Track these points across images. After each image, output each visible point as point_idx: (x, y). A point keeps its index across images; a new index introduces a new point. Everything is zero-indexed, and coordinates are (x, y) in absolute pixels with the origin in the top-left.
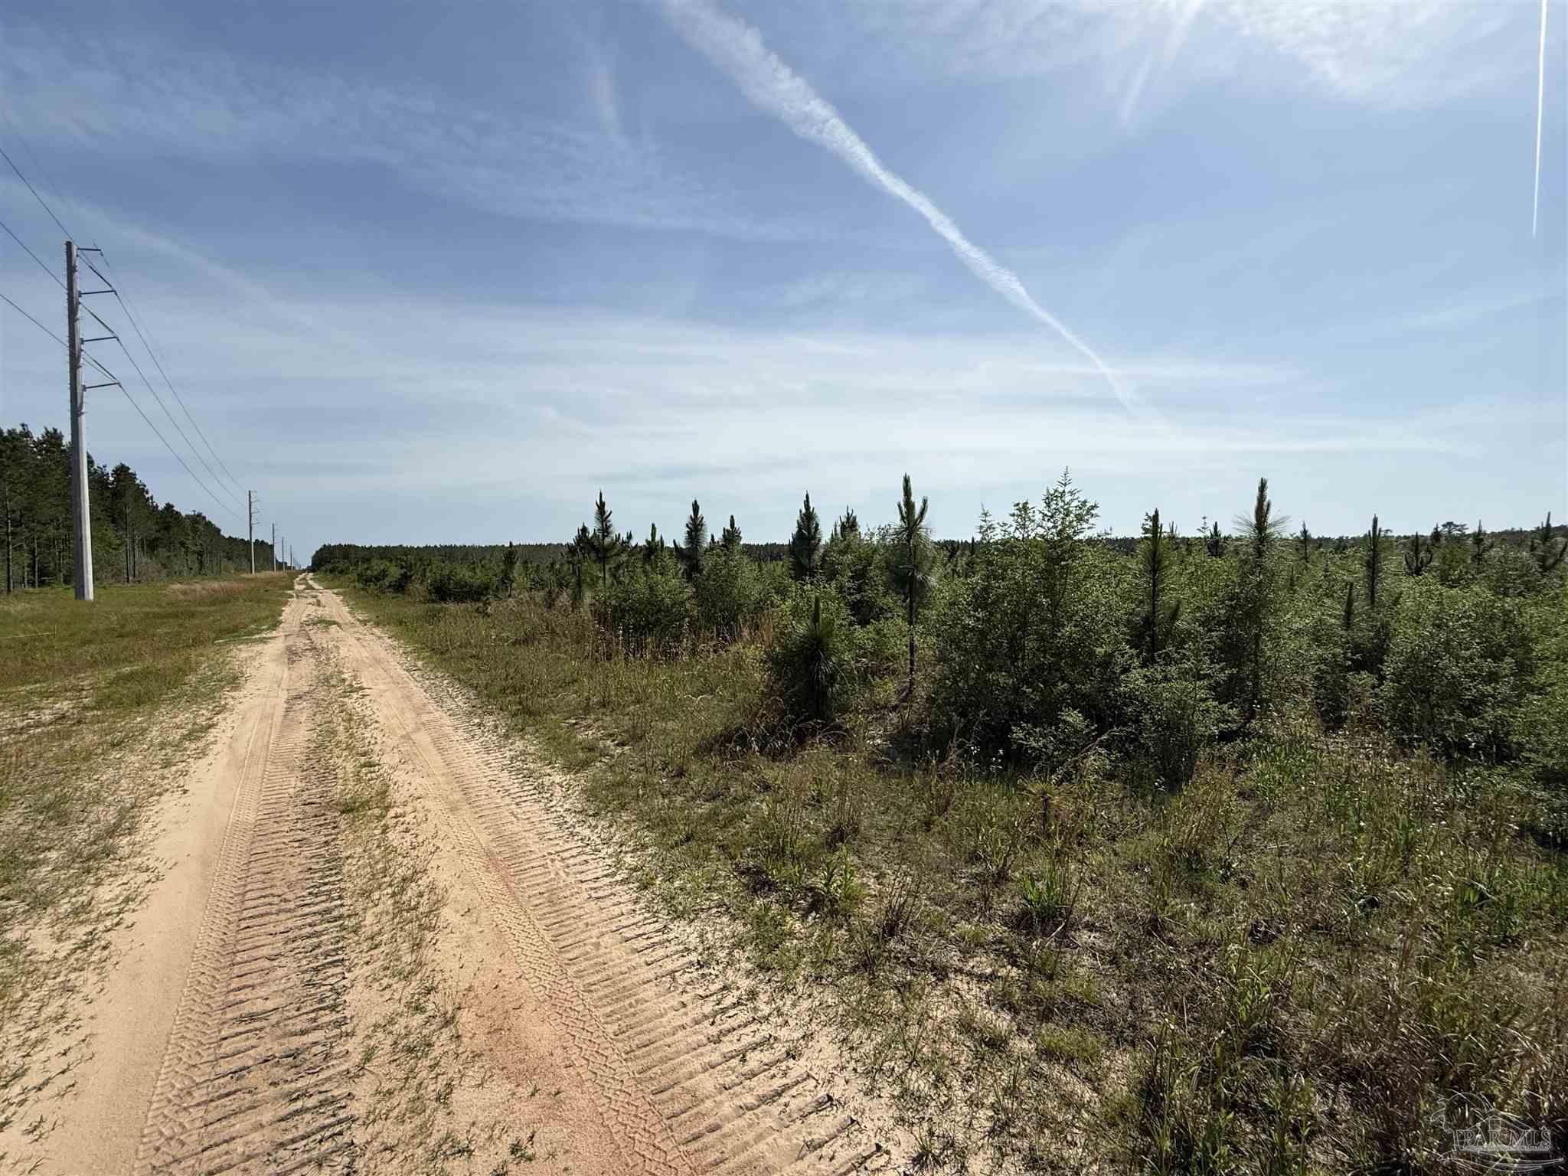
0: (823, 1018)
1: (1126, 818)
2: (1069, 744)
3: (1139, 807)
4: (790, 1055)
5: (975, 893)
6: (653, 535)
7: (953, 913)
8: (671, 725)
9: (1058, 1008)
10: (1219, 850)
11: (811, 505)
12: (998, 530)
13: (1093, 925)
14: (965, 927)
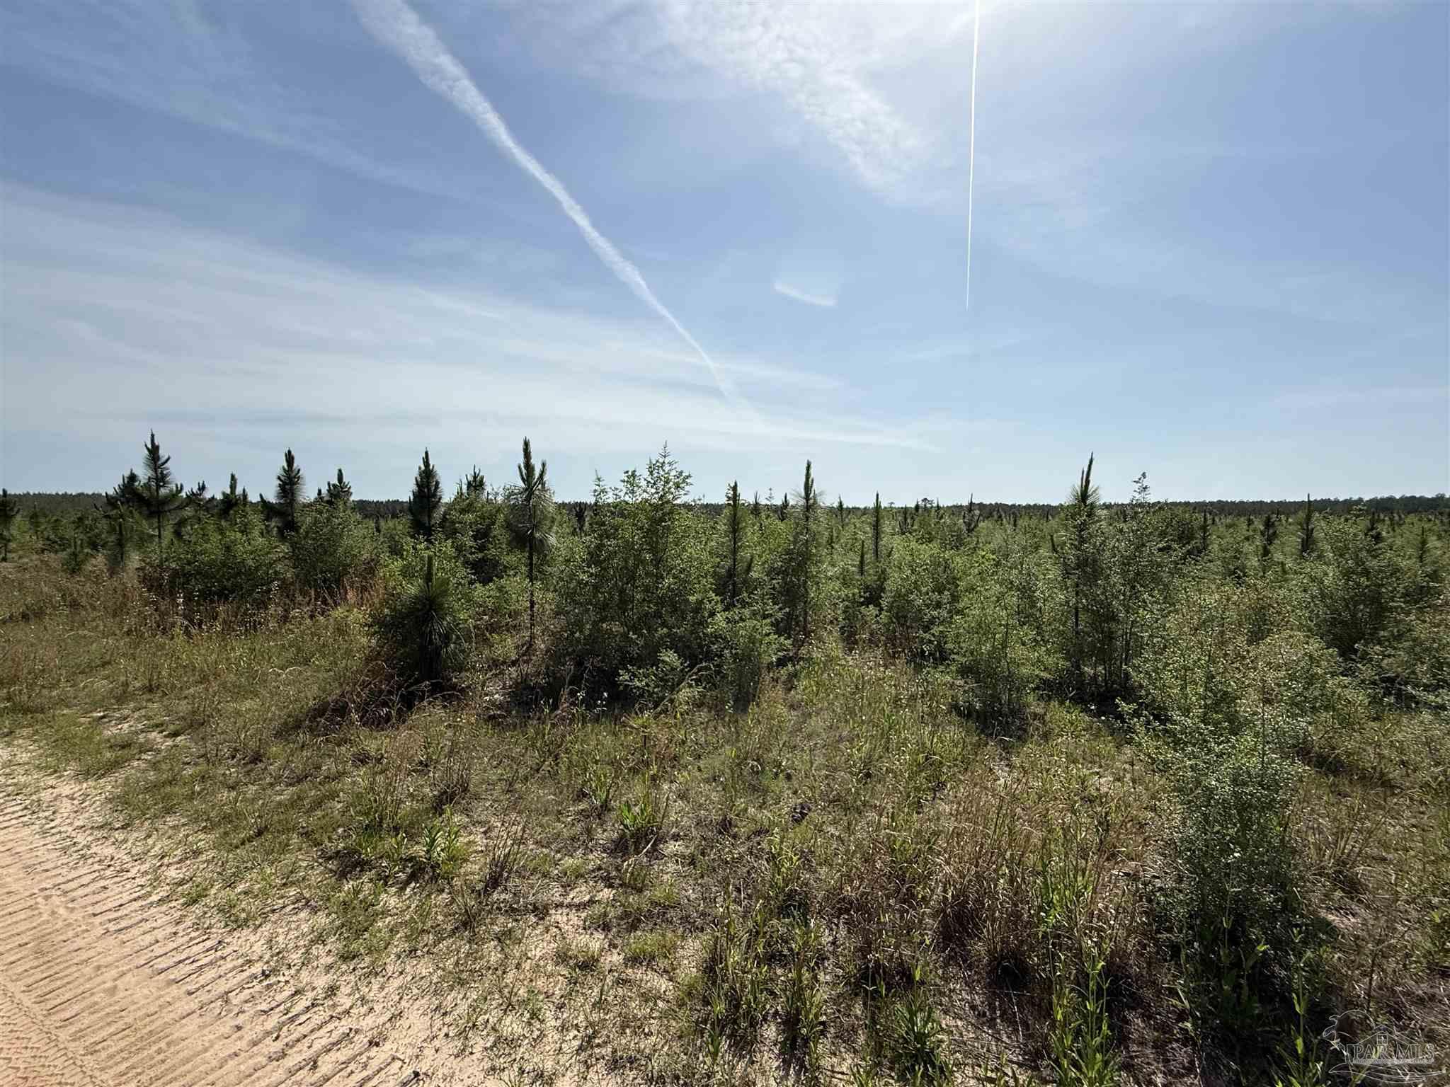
0: (415, 991)
1: (710, 738)
2: (667, 681)
3: (720, 728)
4: (373, 1043)
5: (579, 828)
6: (233, 487)
7: (558, 852)
8: (248, 704)
9: (645, 916)
10: (773, 754)
11: (431, 463)
12: (610, 494)
13: (678, 835)
14: (569, 862)
